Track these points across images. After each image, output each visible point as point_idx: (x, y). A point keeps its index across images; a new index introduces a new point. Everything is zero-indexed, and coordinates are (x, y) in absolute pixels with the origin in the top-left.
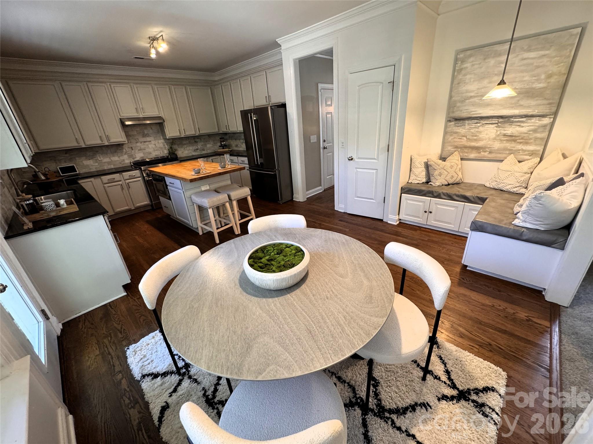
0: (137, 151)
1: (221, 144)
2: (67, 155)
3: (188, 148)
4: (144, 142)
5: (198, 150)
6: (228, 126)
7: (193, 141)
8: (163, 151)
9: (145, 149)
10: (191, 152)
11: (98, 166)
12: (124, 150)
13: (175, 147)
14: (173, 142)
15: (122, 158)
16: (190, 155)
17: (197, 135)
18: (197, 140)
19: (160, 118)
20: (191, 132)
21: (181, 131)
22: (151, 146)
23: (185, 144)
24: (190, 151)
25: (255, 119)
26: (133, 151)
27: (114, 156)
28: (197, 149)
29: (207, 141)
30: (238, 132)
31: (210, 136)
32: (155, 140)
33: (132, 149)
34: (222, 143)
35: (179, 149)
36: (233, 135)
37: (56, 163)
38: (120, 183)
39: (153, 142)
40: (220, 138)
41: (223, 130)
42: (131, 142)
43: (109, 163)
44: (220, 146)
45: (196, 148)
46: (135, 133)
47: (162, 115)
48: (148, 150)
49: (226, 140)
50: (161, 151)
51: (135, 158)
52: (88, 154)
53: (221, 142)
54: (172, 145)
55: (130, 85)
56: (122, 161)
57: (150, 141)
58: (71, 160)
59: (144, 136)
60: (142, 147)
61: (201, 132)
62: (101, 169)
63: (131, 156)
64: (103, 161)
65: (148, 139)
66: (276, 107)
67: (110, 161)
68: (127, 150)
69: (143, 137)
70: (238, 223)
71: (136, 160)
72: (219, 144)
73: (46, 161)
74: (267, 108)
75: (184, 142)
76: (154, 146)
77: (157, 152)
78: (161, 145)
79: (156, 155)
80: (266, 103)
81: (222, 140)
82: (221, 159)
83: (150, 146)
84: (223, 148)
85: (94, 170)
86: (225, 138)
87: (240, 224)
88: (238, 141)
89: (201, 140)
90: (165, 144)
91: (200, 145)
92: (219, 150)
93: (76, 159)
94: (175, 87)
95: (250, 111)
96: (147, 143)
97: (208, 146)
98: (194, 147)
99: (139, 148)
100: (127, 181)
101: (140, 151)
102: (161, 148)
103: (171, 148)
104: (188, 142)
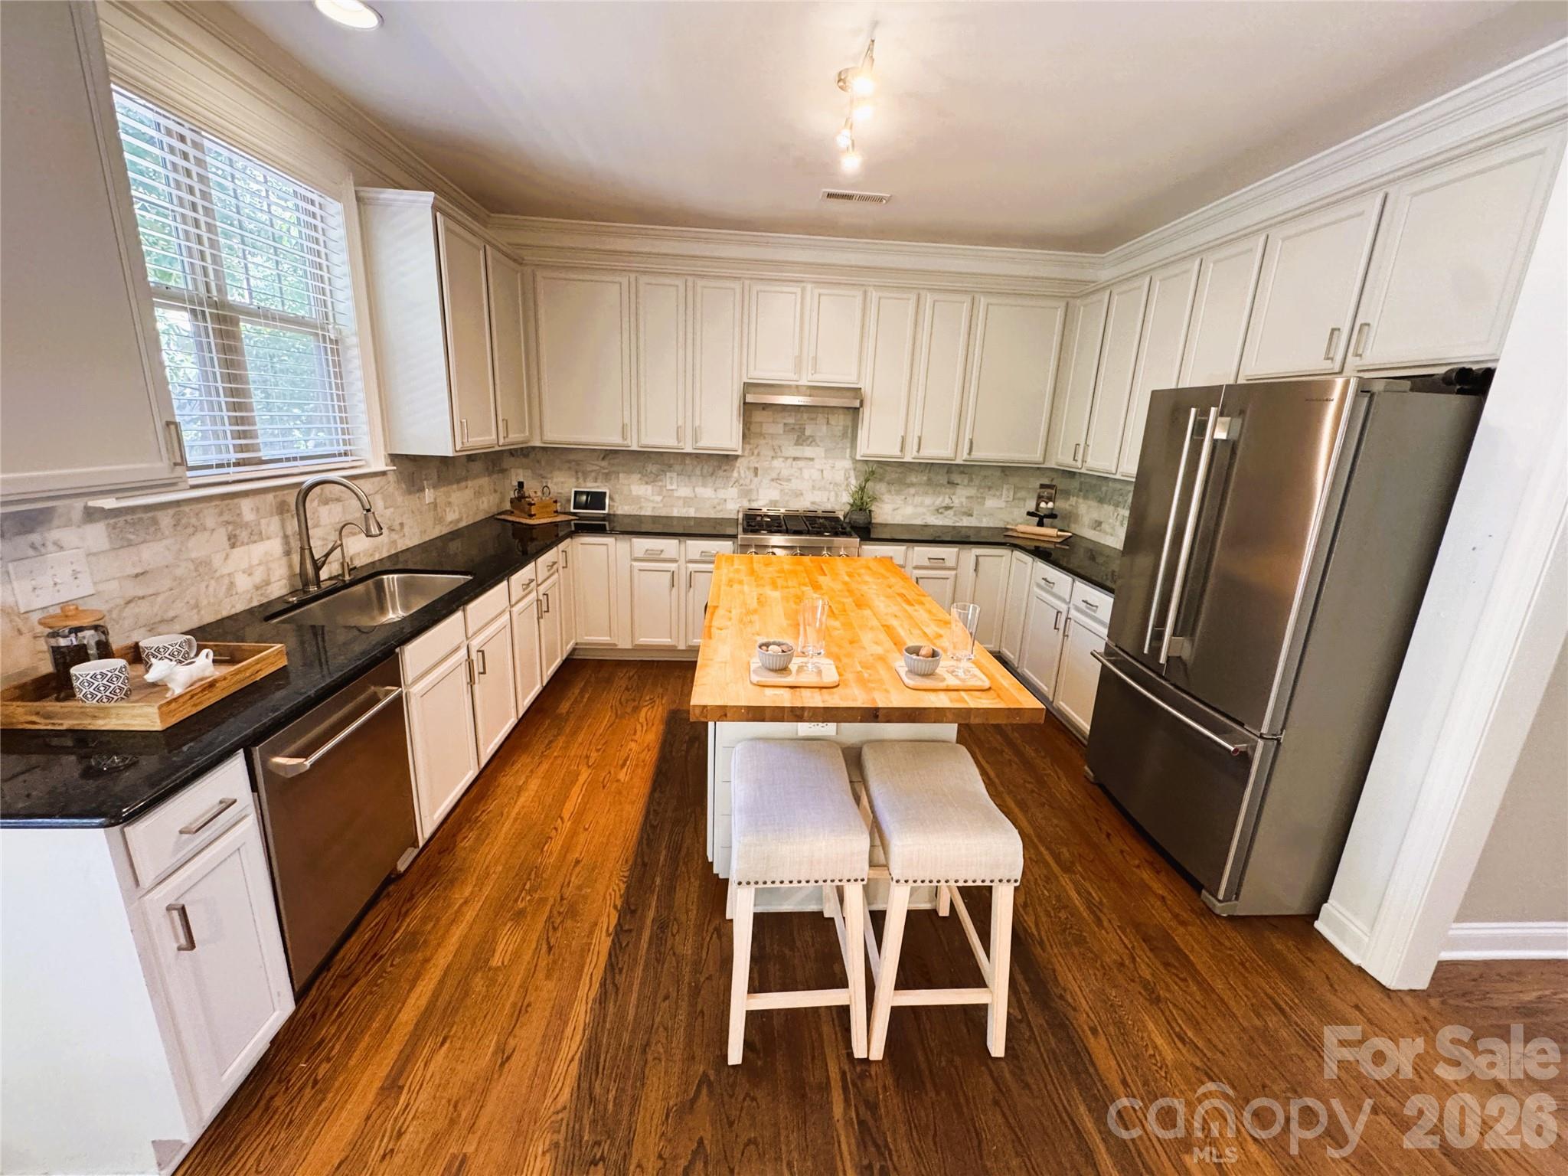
0: (766, 481)
1: (1038, 505)
2: (604, 464)
3: (918, 499)
4: (795, 459)
5: (950, 512)
6: (1087, 445)
7: (943, 480)
8: (837, 495)
9: (789, 480)
10: (924, 514)
11: (661, 505)
12: (735, 474)
13: (880, 488)
14: (876, 471)
15: (722, 494)
16: (918, 522)
17: (959, 461)
18: (956, 478)
19: (856, 391)
20: (939, 450)
21: (909, 440)
22: (810, 473)
23: (912, 485)
24: (921, 510)
25: (1221, 435)
26: (756, 480)
27: (704, 485)
28: (948, 508)
29: (990, 488)
30: (1118, 477)
31: (1007, 471)
32: (826, 458)
33: (756, 475)
34: (1043, 505)
35: (886, 497)
36: (1095, 486)
37: (577, 478)
38: (673, 566)
39: (818, 464)
40: (1042, 486)
41: (1061, 458)
42: (758, 454)
43: (687, 502)
44: (1029, 514)
45: (947, 501)
46: (780, 429)
47: (865, 385)
48: (795, 484)
49: (1067, 494)
50: (833, 493)
51: (757, 500)
52: (652, 468)
53: (1040, 498)
54: (867, 480)
55: (803, 290)
56: (719, 504)
57: (812, 459)
58: (607, 477)
59: (802, 439)
60: (785, 473)
61: (976, 455)
62: (663, 514)
63: (746, 493)
64: (676, 494)
65: (808, 451)
66: (1408, 384)
67: (692, 495)
68: (743, 475)
69: (797, 443)
70: (889, 997)
71: (755, 505)
72: (1031, 506)
73: (559, 469)
74: (1327, 387)
75: (913, 478)
76: (816, 475)
77: (819, 493)
78: (839, 477)
79: (813, 503)
80: (1327, 366)
81: (1046, 493)
82: (1014, 560)
83: (806, 474)
84: (1040, 524)
85: (648, 512)
86: (1059, 487)
87: (897, 1012)
88: (1108, 509)
89: (971, 480)
90: (852, 473)
91: (961, 496)
92: (1021, 528)
93: (618, 478)
94: (937, 296)
95: (1205, 397)
96: (801, 464)
97: (991, 503)
98: (941, 499)
99: (774, 475)
100: (692, 567)
101: (774, 484)
102: (836, 484)
103: (862, 489)
104: (925, 478)
